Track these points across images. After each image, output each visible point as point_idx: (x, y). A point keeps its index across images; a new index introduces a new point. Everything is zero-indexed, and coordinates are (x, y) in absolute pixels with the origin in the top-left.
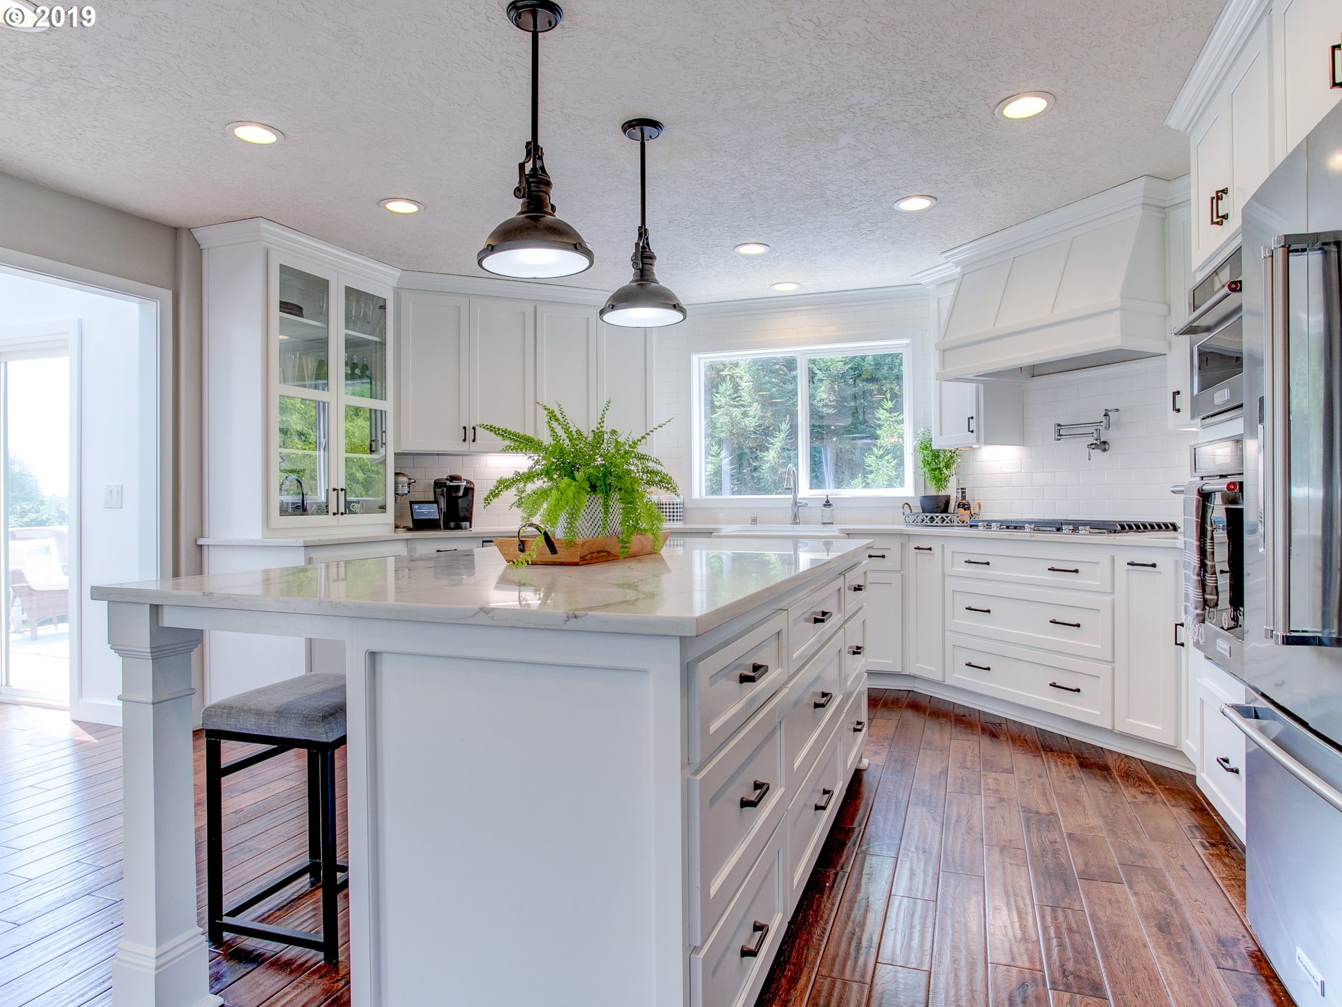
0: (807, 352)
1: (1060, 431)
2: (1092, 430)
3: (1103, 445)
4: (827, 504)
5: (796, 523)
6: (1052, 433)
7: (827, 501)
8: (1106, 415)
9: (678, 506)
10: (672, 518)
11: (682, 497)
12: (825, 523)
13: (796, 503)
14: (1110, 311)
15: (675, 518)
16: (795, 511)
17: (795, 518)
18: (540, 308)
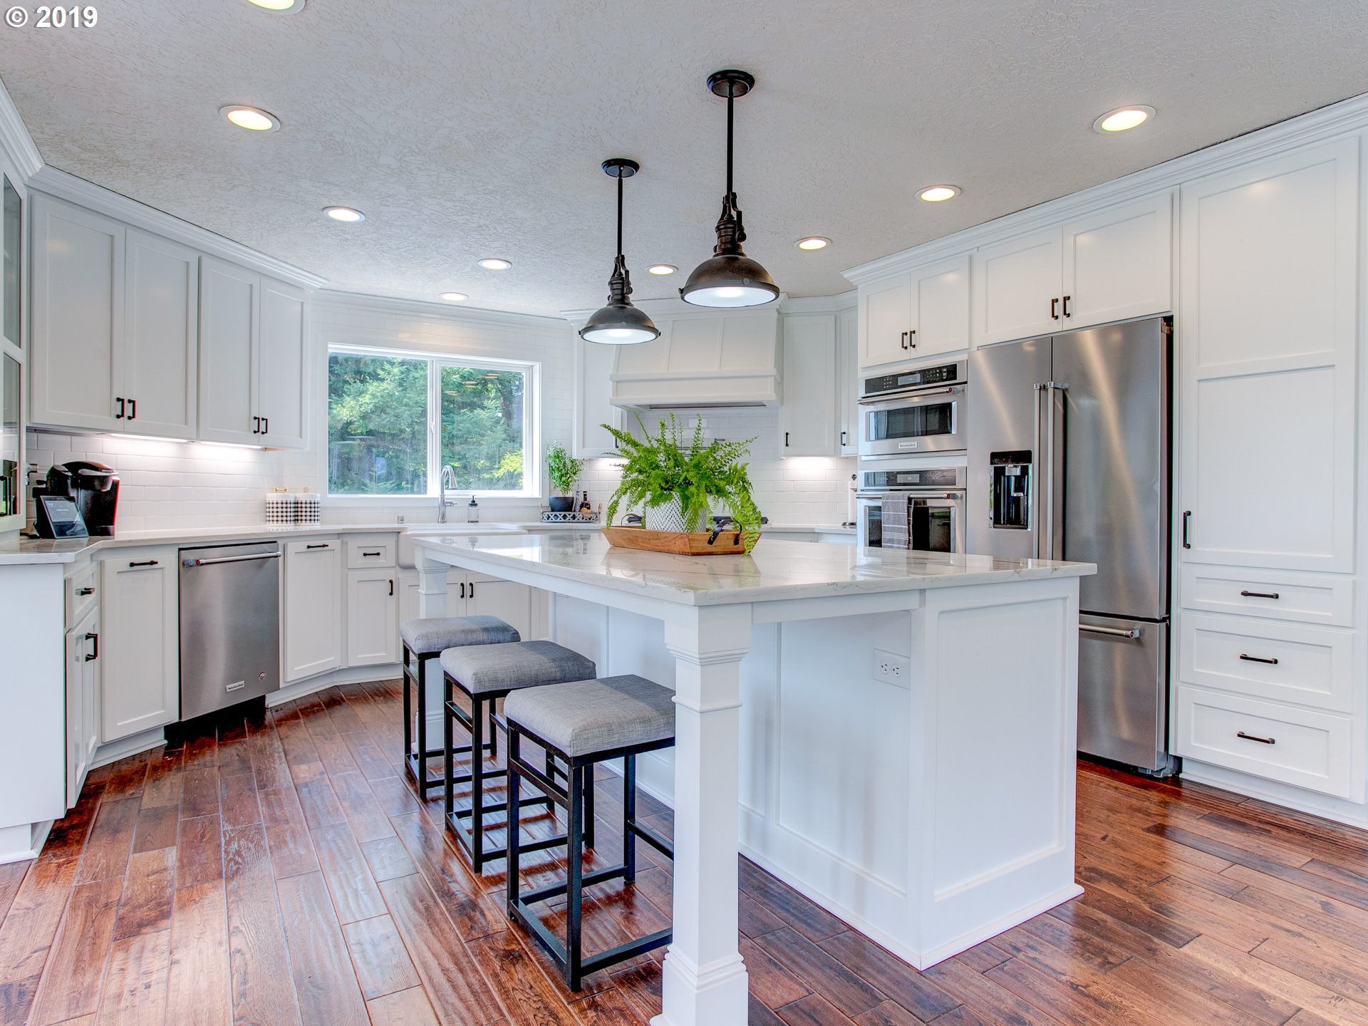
0: (441, 360)
4: (474, 504)
5: (444, 522)
7: (474, 501)
9: (316, 505)
10: (308, 518)
11: (318, 495)
12: (472, 522)
13: (444, 503)
14: (767, 377)
15: (313, 518)
16: (443, 510)
17: (443, 517)
18: (205, 260)
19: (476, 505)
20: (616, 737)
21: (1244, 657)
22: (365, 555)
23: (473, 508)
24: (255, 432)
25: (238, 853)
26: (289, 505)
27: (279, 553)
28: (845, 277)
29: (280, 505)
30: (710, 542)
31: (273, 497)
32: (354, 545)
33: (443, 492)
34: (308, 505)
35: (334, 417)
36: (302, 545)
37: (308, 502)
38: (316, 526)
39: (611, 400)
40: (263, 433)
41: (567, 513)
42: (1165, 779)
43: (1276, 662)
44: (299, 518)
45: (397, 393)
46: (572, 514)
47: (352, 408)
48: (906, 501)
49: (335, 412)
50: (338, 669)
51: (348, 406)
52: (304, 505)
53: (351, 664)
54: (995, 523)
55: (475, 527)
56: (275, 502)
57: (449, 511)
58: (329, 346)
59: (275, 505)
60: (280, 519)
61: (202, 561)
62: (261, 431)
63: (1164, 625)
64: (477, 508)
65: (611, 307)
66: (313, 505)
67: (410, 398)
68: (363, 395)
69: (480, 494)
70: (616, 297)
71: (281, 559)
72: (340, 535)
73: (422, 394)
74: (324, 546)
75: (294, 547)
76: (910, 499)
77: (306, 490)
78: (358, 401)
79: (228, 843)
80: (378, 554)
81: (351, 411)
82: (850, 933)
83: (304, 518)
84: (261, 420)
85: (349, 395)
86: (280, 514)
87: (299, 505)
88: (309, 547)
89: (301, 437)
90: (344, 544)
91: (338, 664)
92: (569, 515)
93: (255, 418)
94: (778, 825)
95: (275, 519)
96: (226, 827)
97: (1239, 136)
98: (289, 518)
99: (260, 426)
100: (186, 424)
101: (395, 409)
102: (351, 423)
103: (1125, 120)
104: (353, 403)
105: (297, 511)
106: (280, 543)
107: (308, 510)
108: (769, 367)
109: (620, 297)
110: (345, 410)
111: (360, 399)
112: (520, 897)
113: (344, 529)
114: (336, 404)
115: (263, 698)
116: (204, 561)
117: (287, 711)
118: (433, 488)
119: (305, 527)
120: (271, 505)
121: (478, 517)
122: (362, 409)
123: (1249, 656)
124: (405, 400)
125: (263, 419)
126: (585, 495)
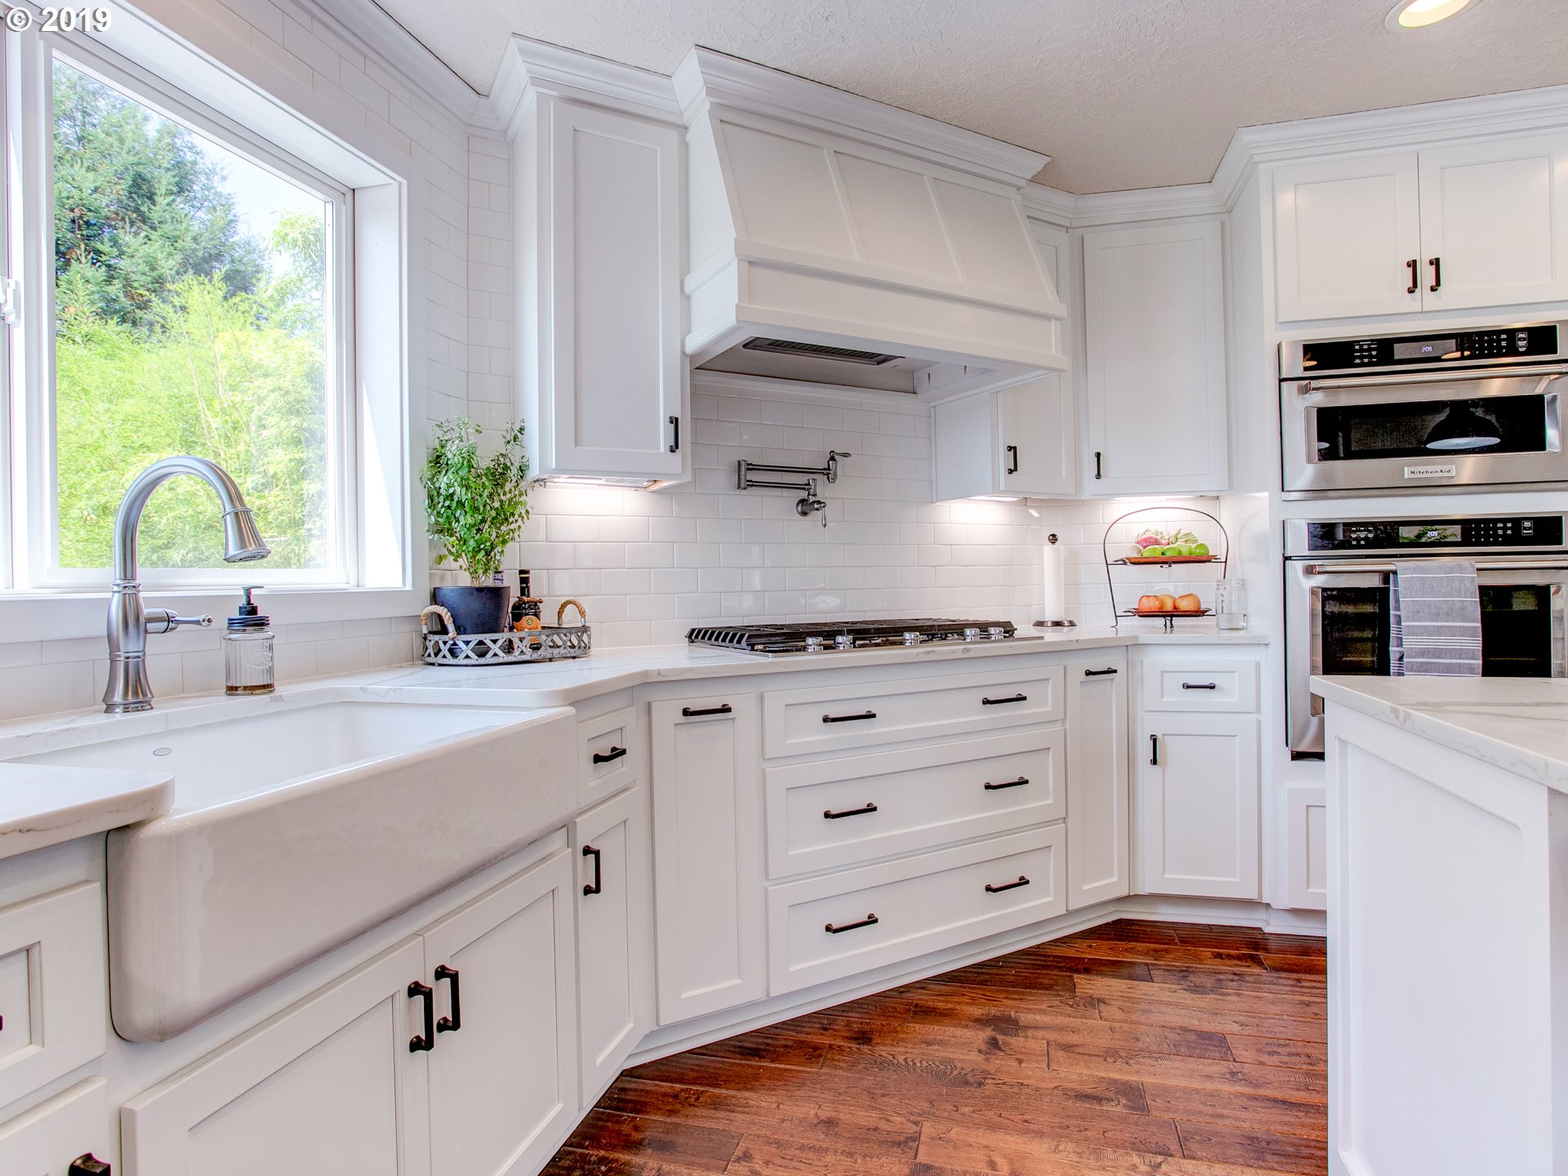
3: (814, 502)
4: (251, 617)
8: (833, 460)
13: (134, 620)
16: (132, 652)
19: (261, 623)
23: (251, 637)
33: (132, 579)
41: (487, 638)
46: (502, 637)
64: (269, 632)
92: (495, 641)
121: (270, 671)
126: (524, 581)
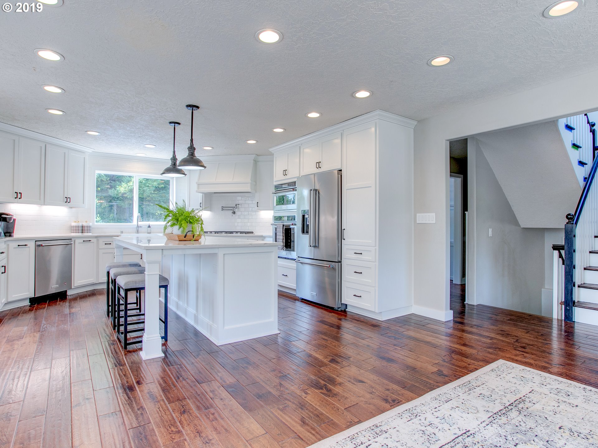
0: (139, 176)
1: (223, 208)
2: (232, 209)
3: (234, 213)
4: (149, 227)
5: (138, 233)
6: (221, 209)
7: (149, 226)
8: (236, 205)
9: (90, 227)
10: (87, 231)
11: (91, 223)
12: (148, 233)
13: (138, 226)
14: (248, 183)
15: (88, 231)
16: (138, 229)
17: (138, 231)
18: (47, 146)
19: (150, 227)
20: (137, 285)
21: (355, 272)
22: (105, 244)
23: (149, 228)
24: (66, 202)
25: (46, 327)
26: (79, 227)
27: (72, 243)
28: (270, 150)
29: (76, 227)
30: (185, 237)
31: (74, 224)
32: (101, 241)
33: (138, 223)
34: (87, 227)
35: (117, 191)
36: (81, 240)
37: (87, 226)
38: (90, 234)
39: (196, 191)
40: (69, 202)
42: (341, 311)
43: (361, 273)
44: (84, 231)
45: (144, 182)
47: (125, 188)
48: (282, 226)
49: (118, 189)
50: (95, 283)
51: (123, 187)
52: (85, 227)
53: (100, 281)
54: (303, 233)
55: (149, 235)
56: (74, 226)
57: (140, 229)
58: (96, 171)
59: (74, 227)
60: (76, 232)
61: (43, 245)
62: (68, 202)
63: (340, 263)
65: (171, 167)
66: (89, 227)
67: (149, 184)
68: (130, 182)
69: (152, 223)
70: (172, 164)
71: (73, 245)
72: (96, 237)
73: (154, 182)
74: (90, 241)
75: (77, 241)
76: (283, 225)
77: (86, 222)
78: (127, 185)
79: (43, 325)
80: (110, 244)
81: (125, 189)
82: (208, 340)
83: (85, 231)
84: (68, 198)
85: (124, 182)
86: (76, 230)
87: (84, 227)
88: (84, 241)
89: (83, 203)
90: (98, 240)
91: (95, 282)
93: (66, 197)
94: (200, 316)
95: (74, 232)
96: (44, 322)
97: (352, 118)
98: (79, 232)
99: (67, 200)
100: (40, 200)
101: (143, 188)
102: (125, 193)
103: (314, 115)
104: (125, 185)
105: (83, 229)
106: (73, 240)
107: (87, 229)
108: (249, 180)
109: (174, 164)
110: (122, 188)
111: (128, 184)
112: (120, 332)
113: (97, 235)
114: (119, 186)
115: (66, 291)
116: (44, 245)
117: (74, 296)
118: (135, 222)
119: (85, 234)
120: (73, 227)
121: (151, 231)
122: (129, 188)
123: (357, 272)
124: (147, 184)
125: (69, 198)
